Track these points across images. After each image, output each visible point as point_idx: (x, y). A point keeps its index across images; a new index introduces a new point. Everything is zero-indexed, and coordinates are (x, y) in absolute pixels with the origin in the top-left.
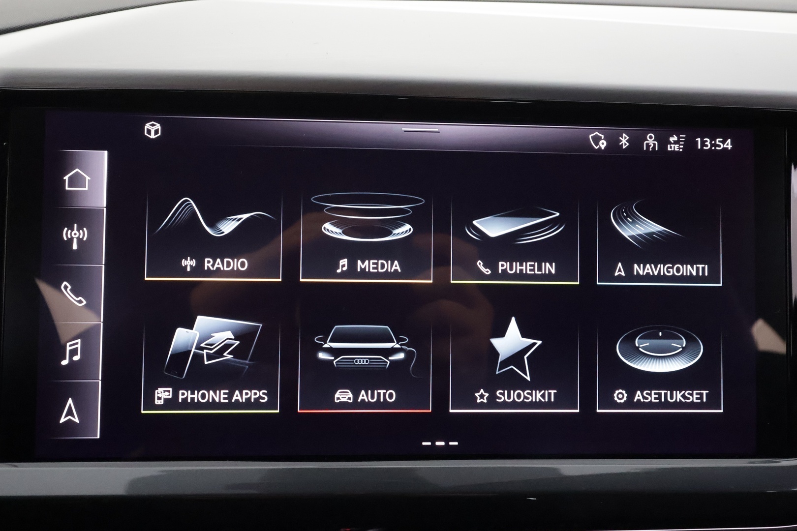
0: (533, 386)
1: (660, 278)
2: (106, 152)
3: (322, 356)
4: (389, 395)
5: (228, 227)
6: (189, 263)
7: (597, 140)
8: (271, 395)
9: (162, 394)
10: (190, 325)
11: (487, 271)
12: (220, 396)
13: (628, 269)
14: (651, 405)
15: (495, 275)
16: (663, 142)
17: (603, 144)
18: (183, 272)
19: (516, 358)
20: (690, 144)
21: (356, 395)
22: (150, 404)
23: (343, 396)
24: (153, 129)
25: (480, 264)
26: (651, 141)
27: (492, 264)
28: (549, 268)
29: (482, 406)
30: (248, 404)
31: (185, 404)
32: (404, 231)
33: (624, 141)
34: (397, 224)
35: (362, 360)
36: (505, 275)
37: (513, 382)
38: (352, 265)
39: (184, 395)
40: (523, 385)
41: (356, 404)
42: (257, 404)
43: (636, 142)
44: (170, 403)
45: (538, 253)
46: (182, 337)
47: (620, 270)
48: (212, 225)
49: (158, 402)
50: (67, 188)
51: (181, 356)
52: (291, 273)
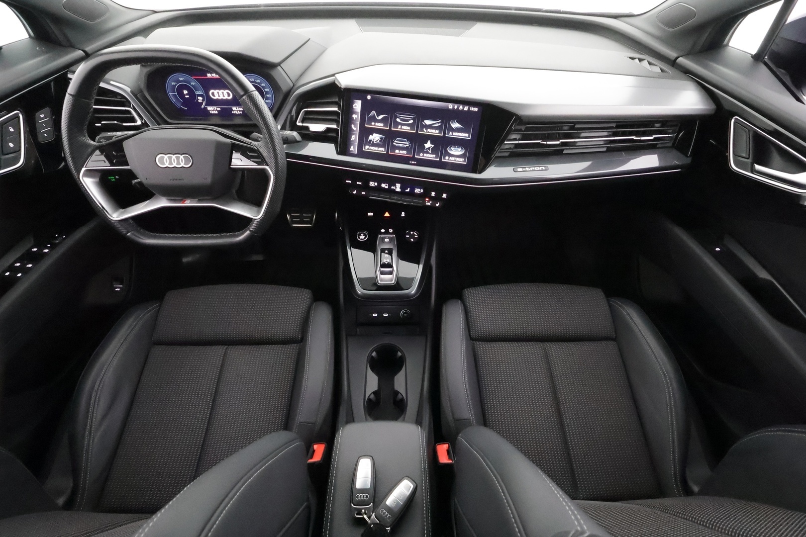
0: (431, 154)
1: (458, 136)
2: (360, 101)
3: (394, 144)
4: (405, 152)
5: (381, 117)
6: (373, 124)
7: (450, 106)
8: (385, 149)
9: (367, 147)
10: (372, 135)
11: (426, 131)
12: (376, 149)
13: (452, 133)
14: (452, 160)
15: (427, 132)
16: (464, 108)
17: (451, 108)
19: (429, 148)
20: (469, 109)
21: (399, 151)
22: (365, 149)
23: (397, 151)
24: (369, 97)
25: (424, 129)
26: (461, 108)
27: (426, 130)
28: (437, 131)
29: (421, 156)
30: (381, 151)
31: (370, 149)
32: (411, 121)
33: (456, 107)
34: (410, 120)
35: (401, 145)
36: (429, 132)
37: (427, 153)
38: (401, 127)
39: (371, 148)
40: (429, 153)
41: (399, 153)
43: (458, 108)
44: (368, 149)
45: (436, 128)
46: (371, 137)
47: (451, 133)
48: (378, 117)
50: (354, 107)
51: (371, 141)
52: (390, 127)
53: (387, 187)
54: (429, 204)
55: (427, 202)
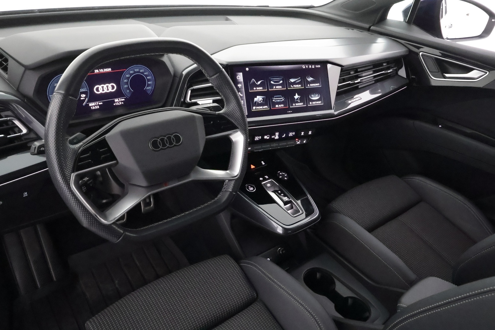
1: (313, 86)
2: (242, 73)
3: (273, 101)
4: (282, 105)
5: (259, 83)
6: (255, 88)
7: (303, 67)
8: (268, 107)
9: (254, 108)
10: (256, 97)
11: (292, 87)
12: (261, 107)
13: (310, 85)
14: (314, 104)
17: (304, 67)
18: (254, 90)
19: (297, 99)
20: (315, 66)
21: (278, 106)
22: (253, 109)
23: (277, 106)
24: (247, 69)
26: (310, 67)
28: (300, 86)
29: (294, 106)
30: (265, 108)
31: (257, 109)
33: (307, 67)
34: (280, 81)
35: (278, 101)
36: (295, 87)
37: (297, 102)
38: (275, 87)
40: (299, 103)
42: (266, 108)
45: (298, 84)
46: (256, 99)
48: (257, 83)
49: (254, 109)
50: (237, 79)
51: (256, 102)
52: (268, 89)
53: (268, 138)
54: (298, 143)
55: (297, 142)
